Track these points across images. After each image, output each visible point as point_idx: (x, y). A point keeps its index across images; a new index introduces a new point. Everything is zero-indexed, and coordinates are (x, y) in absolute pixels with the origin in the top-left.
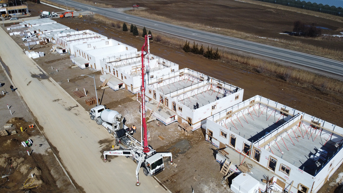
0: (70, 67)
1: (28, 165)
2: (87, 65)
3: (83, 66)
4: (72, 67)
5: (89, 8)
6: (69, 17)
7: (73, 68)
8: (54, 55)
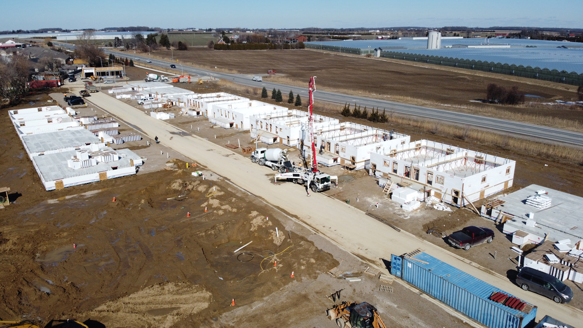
0: (212, 127)
1: (205, 186)
2: (231, 125)
3: (228, 126)
4: (214, 127)
5: (207, 73)
6: (184, 82)
7: (216, 128)
8: (186, 117)
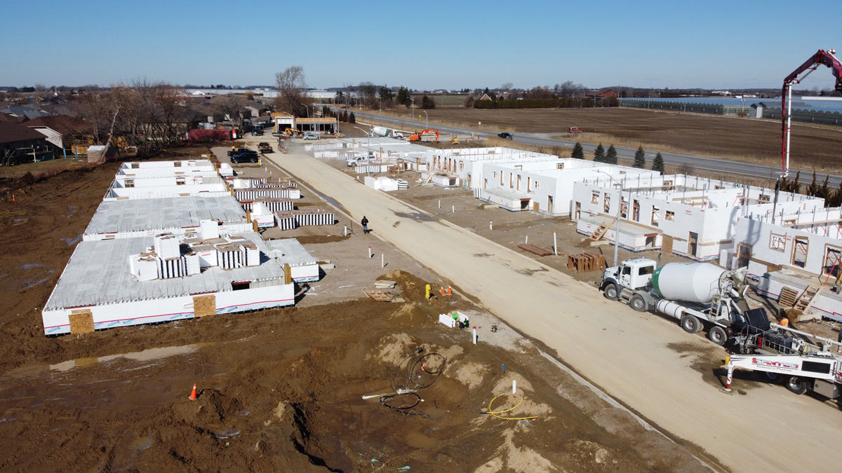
0: (482, 207)
1: (480, 367)
2: (525, 203)
3: (517, 205)
4: (486, 207)
5: (466, 132)
6: (427, 142)
7: (489, 209)
8: (430, 189)
